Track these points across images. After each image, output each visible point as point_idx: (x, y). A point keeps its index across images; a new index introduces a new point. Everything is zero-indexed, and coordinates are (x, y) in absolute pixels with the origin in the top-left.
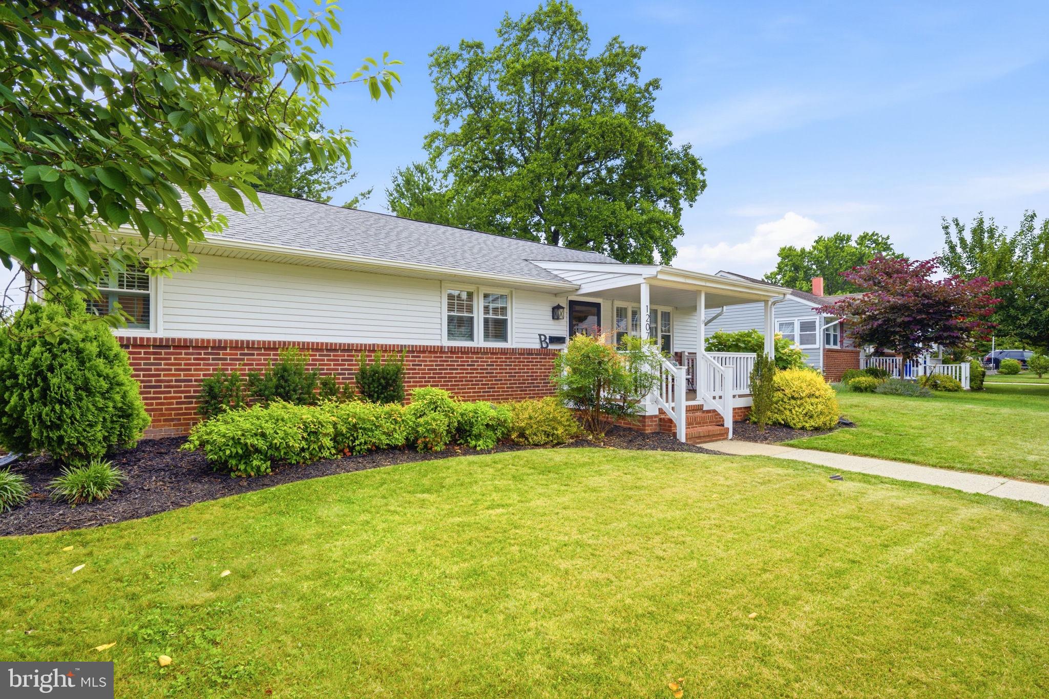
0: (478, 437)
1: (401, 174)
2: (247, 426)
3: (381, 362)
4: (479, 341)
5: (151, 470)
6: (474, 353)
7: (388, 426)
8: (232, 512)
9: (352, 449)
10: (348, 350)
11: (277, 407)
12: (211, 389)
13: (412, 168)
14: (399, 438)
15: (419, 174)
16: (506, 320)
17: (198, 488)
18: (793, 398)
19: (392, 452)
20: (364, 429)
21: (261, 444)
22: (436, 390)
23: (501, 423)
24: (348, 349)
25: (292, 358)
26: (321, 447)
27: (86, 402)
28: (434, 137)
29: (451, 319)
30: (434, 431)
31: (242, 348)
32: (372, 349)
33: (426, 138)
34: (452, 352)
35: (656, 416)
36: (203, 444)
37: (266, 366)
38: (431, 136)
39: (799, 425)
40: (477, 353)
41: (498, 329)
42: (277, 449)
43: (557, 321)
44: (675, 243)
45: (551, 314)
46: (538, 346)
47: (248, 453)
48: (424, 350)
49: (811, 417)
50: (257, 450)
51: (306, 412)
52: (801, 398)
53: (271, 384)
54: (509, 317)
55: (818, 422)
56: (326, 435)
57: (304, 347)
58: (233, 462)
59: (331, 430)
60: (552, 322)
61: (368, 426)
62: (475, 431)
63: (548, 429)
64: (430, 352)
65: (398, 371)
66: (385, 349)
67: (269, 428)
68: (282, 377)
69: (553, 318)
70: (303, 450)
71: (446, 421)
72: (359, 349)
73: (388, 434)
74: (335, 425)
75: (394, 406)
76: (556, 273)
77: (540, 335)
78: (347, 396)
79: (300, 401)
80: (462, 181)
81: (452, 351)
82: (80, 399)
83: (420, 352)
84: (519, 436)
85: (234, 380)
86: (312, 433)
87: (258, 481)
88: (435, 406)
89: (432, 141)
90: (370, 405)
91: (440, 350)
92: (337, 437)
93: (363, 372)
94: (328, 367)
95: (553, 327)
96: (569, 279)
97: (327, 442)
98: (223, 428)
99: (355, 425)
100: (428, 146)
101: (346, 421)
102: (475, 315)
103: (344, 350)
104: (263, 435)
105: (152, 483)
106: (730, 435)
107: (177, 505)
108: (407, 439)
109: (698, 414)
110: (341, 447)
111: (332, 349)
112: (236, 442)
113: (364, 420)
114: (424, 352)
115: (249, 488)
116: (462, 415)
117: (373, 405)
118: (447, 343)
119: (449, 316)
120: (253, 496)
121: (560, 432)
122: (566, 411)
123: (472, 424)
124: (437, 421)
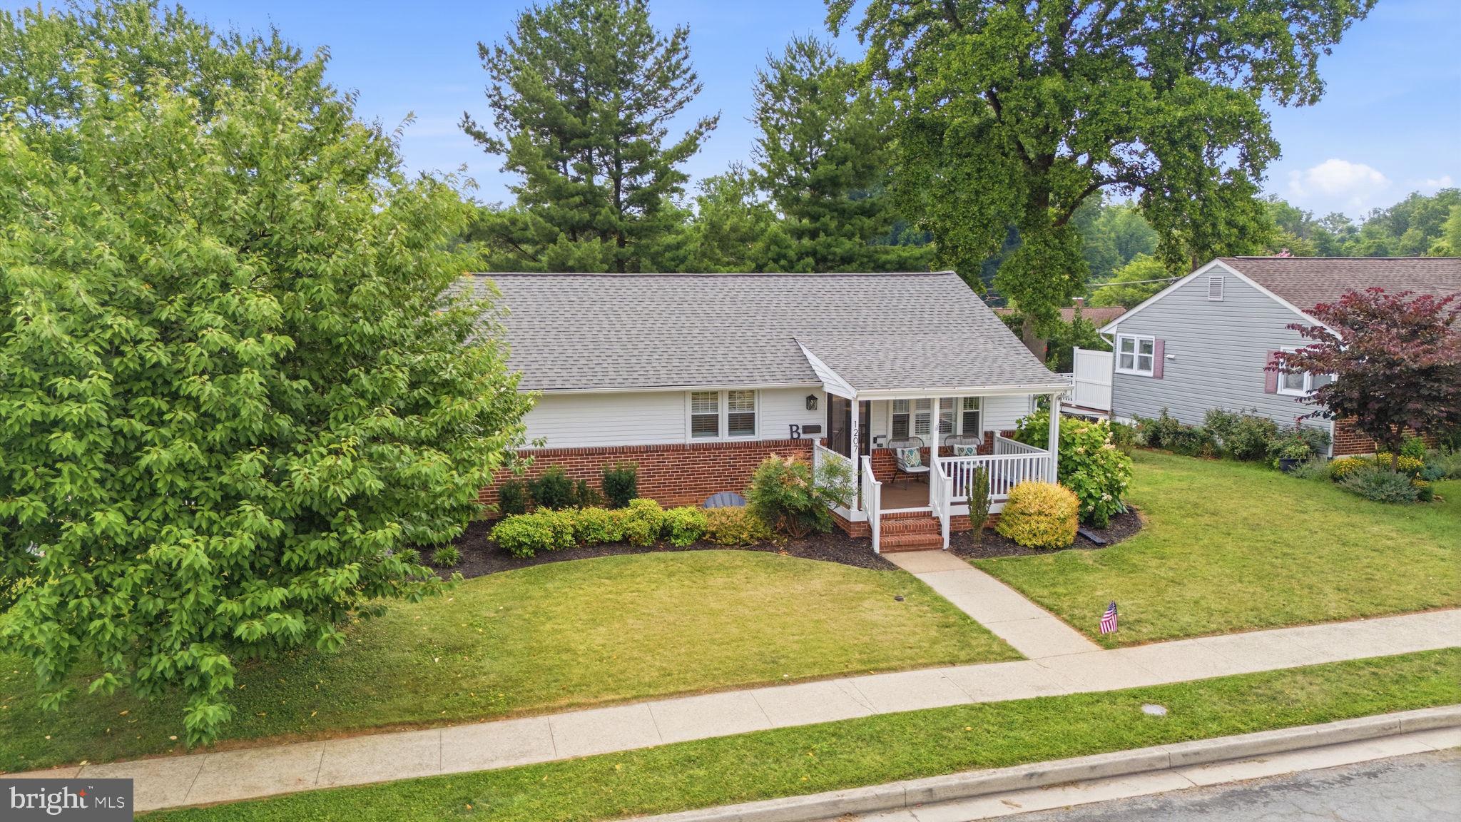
2: (520, 528)
4: (724, 436)
5: (473, 549)
6: (717, 448)
8: (509, 580)
9: (587, 542)
12: (505, 494)
14: (617, 536)
16: (754, 413)
17: (495, 563)
18: (1023, 513)
19: (611, 546)
20: (594, 529)
21: (527, 540)
23: (697, 527)
26: (565, 541)
29: (695, 419)
30: (639, 533)
32: (622, 451)
34: (695, 449)
36: (499, 537)
40: (720, 448)
41: (744, 423)
42: (537, 543)
43: (812, 412)
45: (804, 405)
46: (788, 437)
47: (521, 545)
48: (668, 449)
49: (1035, 535)
50: (526, 544)
51: (557, 517)
52: (1030, 515)
53: (540, 491)
54: (756, 412)
55: (1040, 541)
56: (568, 533)
57: (570, 453)
58: (513, 550)
59: (571, 530)
60: (806, 413)
64: (673, 450)
66: (633, 450)
67: (532, 529)
69: (807, 408)
70: (553, 543)
71: (648, 526)
73: (610, 533)
74: (575, 526)
75: (618, 512)
77: (791, 426)
83: (663, 451)
84: (711, 538)
86: (559, 533)
87: (527, 562)
91: (683, 448)
92: (576, 535)
95: (807, 417)
96: (818, 373)
97: (569, 538)
98: (508, 529)
99: (589, 525)
101: (583, 525)
102: (719, 412)
103: (599, 454)
104: (529, 535)
105: (474, 558)
106: (946, 545)
107: (486, 573)
108: (623, 538)
110: (578, 542)
111: (589, 453)
112: (514, 539)
113: (594, 523)
114: (668, 451)
115: (522, 566)
116: (666, 520)
118: (690, 440)
119: (694, 417)
120: (521, 571)
121: (745, 536)
122: (753, 519)
123: (673, 528)
124: (641, 527)
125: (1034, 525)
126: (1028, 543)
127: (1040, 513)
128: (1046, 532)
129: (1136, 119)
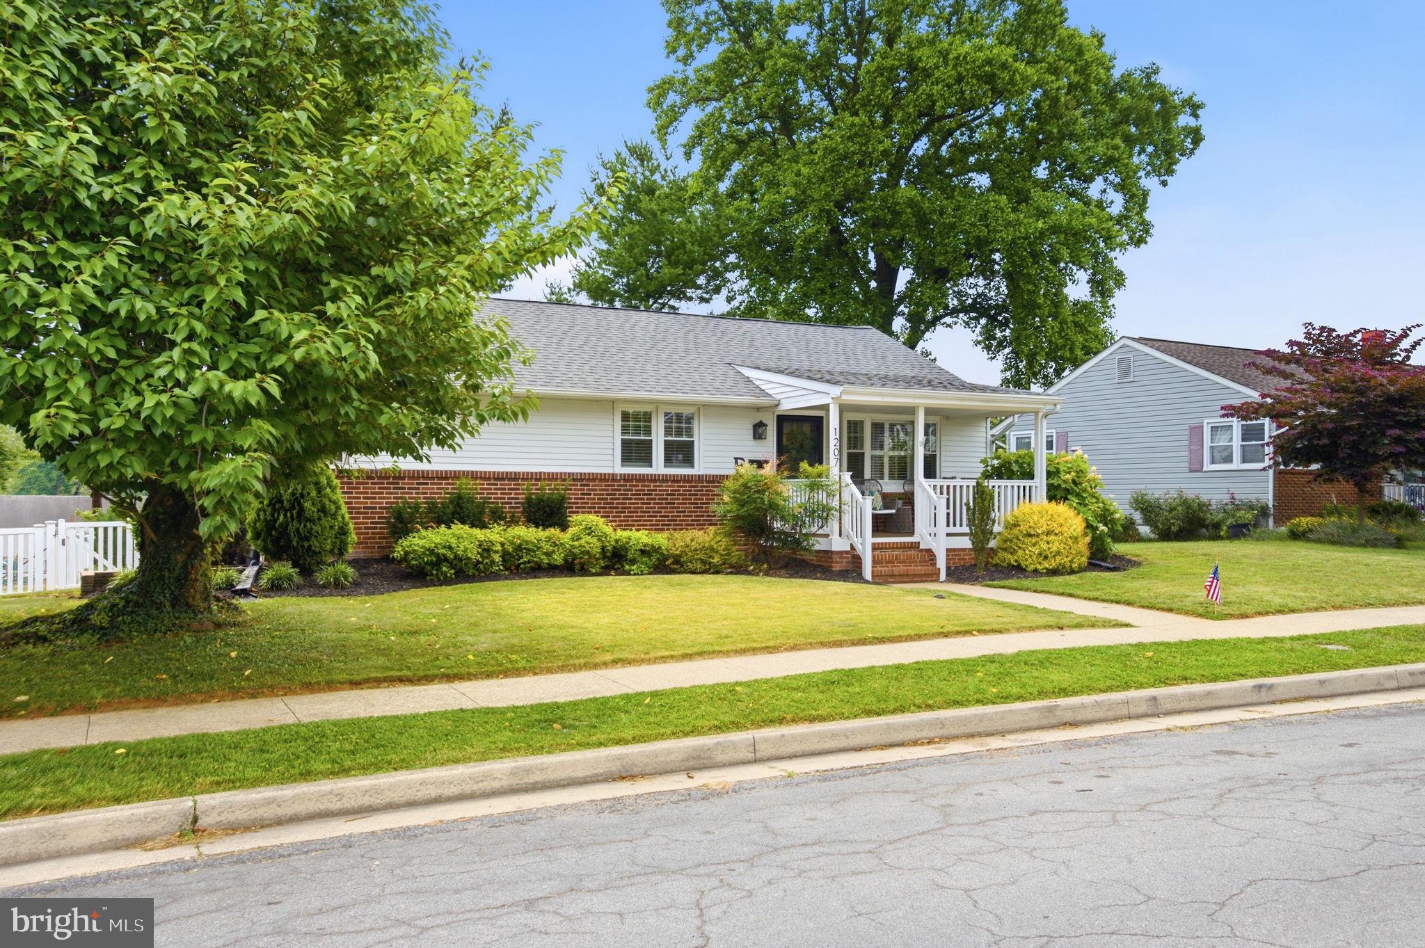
0: (633, 562)
1: (604, 165)
2: (438, 541)
3: (548, 489)
4: (659, 467)
6: (651, 481)
7: (547, 547)
9: (518, 567)
10: (516, 479)
11: (458, 528)
12: (400, 514)
13: (625, 154)
14: (558, 558)
15: (636, 163)
16: (693, 442)
19: (553, 570)
20: (528, 550)
21: (450, 555)
22: (592, 517)
23: (656, 550)
24: (515, 477)
25: (466, 485)
26: (493, 562)
27: (324, 522)
28: (665, 86)
30: (588, 553)
31: (418, 478)
32: (538, 477)
33: (651, 90)
34: (625, 480)
35: (847, 552)
36: (407, 554)
37: (441, 494)
38: (658, 87)
39: (1032, 567)
40: (655, 481)
41: (681, 452)
42: (460, 560)
43: (759, 442)
44: (1123, 260)
45: (751, 432)
46: (733, 472)
47: (441, 560)
48: (594, 478)
49: (1046, 557)
50: (446, 559)
51: (479, 534)
53: (448, 511)
54: (695, 439)
55: (1052, 564)
56: (497, 552)
57: (474, 476)
58: (428, 568)
59: (499, 548)
60: (754, 442)
61: (530, 547)
62: (630, 556)
63: (704, 557)
64: (601, 480)
65: (563, 499)
66: (551, 477)
67: (453, 541)
68: (458, 504)
69: (755, 438)
70: (478, 562)
71: (599, 544)
72: (527, 477)
73: (548, 554)
74: (502, 545)
75: (554, 532)
76: (757, 383)
77: (736, 459)
78: (514, 522)
79: (472, 526)
80: (718, 162)
81: (626, 478)
82: (320, 519)
83: (589, 480)
84: (673, 563)
85: (416, 507)
86: (486, 550)
87: (446, 583)
88: (589, 531)
89: (663, 95)
90: (533, 530)
91: (613, 478)
92: (505, 555)
93: (529, 500)
94: (496, 495)
95: (755, 449)
96: (770, 392)
97: (497, 558)
98: (421, 542)
99: (520, 545)
100: (656, 103)
101: (512, 543)
102: (653, 437)
103: (510, 479)
104: (450, 548)
106: (943, 576)
108: (565, 560)
109: (913, 552)
110: (508, 565)
111: (499, 477)
112: (432, 552)
113: (527, 542)
114: (593, 480)
115: (442, 585)
116: (617, 541)
117: (534, 529)
118: (619, 469)
119: (623, 442)
121: (716, 560)
122: (725, 541)
123: (627, 550)
124: (592, 544)
125: (1045, 547)
126: (1039, 567)
127: (1048, 533)
128: (1058, 553)
129: (995, 231)
